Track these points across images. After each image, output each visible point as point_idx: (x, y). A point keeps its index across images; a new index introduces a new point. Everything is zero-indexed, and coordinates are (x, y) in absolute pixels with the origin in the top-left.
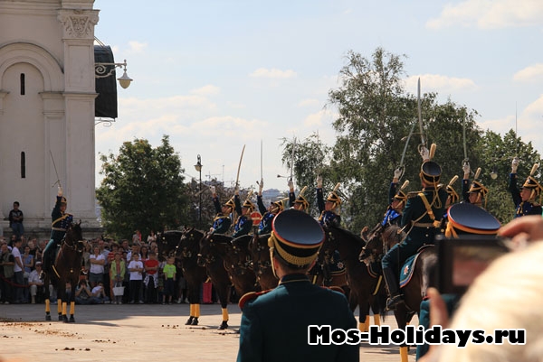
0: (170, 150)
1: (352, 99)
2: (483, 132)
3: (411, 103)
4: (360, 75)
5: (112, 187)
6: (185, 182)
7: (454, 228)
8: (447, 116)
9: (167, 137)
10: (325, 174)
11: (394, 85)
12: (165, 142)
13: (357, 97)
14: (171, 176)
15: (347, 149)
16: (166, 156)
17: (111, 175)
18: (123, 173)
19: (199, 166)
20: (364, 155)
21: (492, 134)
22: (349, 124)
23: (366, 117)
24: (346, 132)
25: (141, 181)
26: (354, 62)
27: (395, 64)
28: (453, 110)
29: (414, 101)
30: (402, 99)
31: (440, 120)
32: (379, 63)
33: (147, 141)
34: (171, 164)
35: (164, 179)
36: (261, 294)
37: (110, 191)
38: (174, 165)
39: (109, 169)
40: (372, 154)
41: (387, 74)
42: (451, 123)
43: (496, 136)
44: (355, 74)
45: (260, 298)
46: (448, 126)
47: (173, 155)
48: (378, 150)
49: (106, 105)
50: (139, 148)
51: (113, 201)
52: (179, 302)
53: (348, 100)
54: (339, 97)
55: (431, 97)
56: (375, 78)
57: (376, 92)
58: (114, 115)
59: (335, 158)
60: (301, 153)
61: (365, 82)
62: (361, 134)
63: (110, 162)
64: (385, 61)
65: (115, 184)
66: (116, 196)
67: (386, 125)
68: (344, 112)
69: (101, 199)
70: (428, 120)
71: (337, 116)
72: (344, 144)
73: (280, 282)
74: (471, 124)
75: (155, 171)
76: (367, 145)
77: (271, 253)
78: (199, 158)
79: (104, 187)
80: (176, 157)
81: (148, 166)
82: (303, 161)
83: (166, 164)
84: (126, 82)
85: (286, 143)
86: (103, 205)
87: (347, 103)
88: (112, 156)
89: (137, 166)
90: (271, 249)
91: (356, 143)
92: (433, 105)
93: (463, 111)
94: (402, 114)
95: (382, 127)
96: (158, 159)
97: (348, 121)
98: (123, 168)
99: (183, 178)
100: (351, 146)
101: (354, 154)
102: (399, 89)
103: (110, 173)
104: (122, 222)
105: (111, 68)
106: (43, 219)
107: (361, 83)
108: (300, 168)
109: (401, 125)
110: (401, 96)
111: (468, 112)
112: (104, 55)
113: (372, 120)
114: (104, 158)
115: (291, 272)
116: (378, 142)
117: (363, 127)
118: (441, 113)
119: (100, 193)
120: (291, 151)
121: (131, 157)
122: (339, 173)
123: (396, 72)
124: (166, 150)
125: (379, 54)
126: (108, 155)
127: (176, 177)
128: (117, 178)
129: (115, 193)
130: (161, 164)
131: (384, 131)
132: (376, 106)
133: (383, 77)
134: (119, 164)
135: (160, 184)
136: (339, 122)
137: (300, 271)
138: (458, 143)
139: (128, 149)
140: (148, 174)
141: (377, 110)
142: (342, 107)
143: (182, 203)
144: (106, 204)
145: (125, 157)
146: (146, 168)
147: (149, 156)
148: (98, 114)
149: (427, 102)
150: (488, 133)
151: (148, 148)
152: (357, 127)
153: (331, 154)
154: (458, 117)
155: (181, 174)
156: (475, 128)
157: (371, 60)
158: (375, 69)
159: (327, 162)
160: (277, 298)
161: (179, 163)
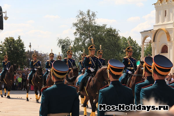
0: (21, 41)
1: (80, 26)
2: (121, 37)
3: (99, 27)
4: (83, 18)
6: (25, 51)
7: (110, 67)
8: (110, 31)
9: (20, 36)
11: (93, 21)
12: (19, 38)
13: (81, 25)
14: (21, 49)
15: (78, 42)
16: (19, 43)
18: (5, 48)
19: (30, 46)
20: (84, 44)
21: (124, 37)
22: (79, 34)
23: (85, 31)
24: (78, 36)
25: (11, 50)
26: (81, 14)
27: (94, 15)
28: (112, 30)
29: (100, 27)
30: (96, 26)
31: (108, 33)
32: (88, 14)
33: (13, 38)
34: (21, 45)
35: (19, 50)
36: (48, 87)
38: (22, 45)
40: (86, 43)
41: (91, 18)
43: (125, 38)
44: (81, 18)
45: (48, 89)
46: (110, 35)
47: (22, 42)
48: (88, 42)
50: (11, 39)
51: (2, 57)
52: (23, 90)
53: (79, 26)
54: (76, 25)
55: (105, 25)
56: (87, 19)
57: (88, 23)
58: (2, 29)
59: (74, 44)
60: (63, 42)
61: (84, 20)
62: (83, 37)
63: (1, 44)
64: (91, 14)
65: (3, 51)
66: (3, 55)
67: (91, 34)
68: (77, 30)
70: (104, 32)
71: (75, 31)
72: (77, 40)
73: (54, 84)
74: (117, 34)
75: (16, 47)
76: (85, 40)
77: (52, 74)
78: (30, 43)
80: (23, 43)
82: (64, 44)
83: (20, 45)
84: (6, 18)
85: (59, 39)
87: (78, 27)
88: (2, 42)
89: (10, 45)
90: (52, 72)
91: (81, 40)
92: (105, 28)
93: (115, 30)
94: (96, 31)
95: (89, 35)
96: (17, 43)
97: (78, 33)
99: (25, 50)
100: (80, 41)
101: (80, 43)
102: (95, 23)
103: (1, 48)
105: (1, 13)
107: (83, 20)
108: (63, 47)
109: (95, 34)
110: (96, 25)
111: (116, 31)
113: (86, 32)
115: (58, 80)
116: (88, 39)
117: (84, 34)
118: (108, 31)
120: (60, 42)
121: (8, 43)
122: (76, 49)
123: (94, 17)
124: (19, 40)
125: (89, 12)
127: (23, 49)
128: (3, 49)
130: (18, 45)
131: (90, 36)
132: (87, 28)
133: (90, 19)
134: (4, 45)
135: (17, 52)
136: (75, 33)
137: (61, 80)
138: (113, 40)
139: (7, 40)
140: (13, 48)
141: (88, 30)
142: (77, 28)
143: (24, 58)
145: (6, 42)
146: (13, 46)
147: (14, 42)
149: (103, 27)
150: (122, 37)
151: (14, 40)
152: (81, 34)
153: (73, 43)
154: (113, 32)
155: (24, 49)
156: (118, 35)
157: (86, 13)
158: (87, 16)
159: (72, 46)
160: (53, 89)
161: (23, 45)
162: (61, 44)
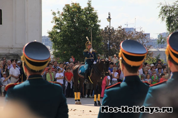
0: (92, 9)
5: (59, 31)
6: (100, 28)
9: (90, 2)
12: (89, 4)
14: (92, 24)
16: (90, 13)
17: (58, 24)
18: (65, 23)
19: (109, 19)
25: (75, 27)
33: (78, 4)
34: (92, 17)
35: (88, 26)
37: (57, 33)
38: (94, 18)
39: (57, 20)
47: (93, 12)
50: (74, 8)
51: (59, 39)
52: (86, 97)
60: (171, 11)
63: (58, 16)
65: (60, 29)
66: (61, 36)
69: (52, 38)
75: (83, 21)
78: (109, 14)
79: (54, 30)
80: (95, 13)
81: (78, 18)
82: (172, 16)
83: (90, 17)
86: (53, 41)
88: (59, 12)
89: (72, 18)
96: (84, 14)
98: (65, 19)
99: (99, 26)
103: (57, 22)
104: (64, 51)
106: (12, 48)
108: (170, 20)
114: (54, 14)
119: (52, 34)
121: (69, 13)
124: (90, 9)
126: (56, 12)
127: (95, 25)
128: (61, 25)
129: (60, 34)
130: (86, 17)
134: (63, 17)
135: (86, 29)
139: (68, 8)
140: (79, 23)
143: (99, 40)
144: (55, 40)
145: (66, 13)
146: (78, 20)
147: (80, 13)
151: (79, 8)
155: (98, 23)
161: (97, 17)
162: (166, 14)
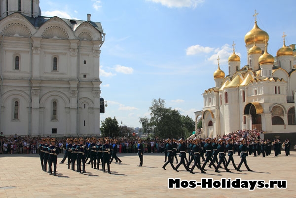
1: (154, 109)
2: (181, 116)
3: (166, 109)
5: (103, 128)
10: (148, 125)
14: (116, 125)
16: (115, 121)
17: (103, 125)
18: (106, 125)
19: (122, 123)
20: (157, 121)
21: (183, 116)
23: (157, 112)
24: (153, 116)
25: (109, 126)
26: (154, 101)
27: (163, 101)
28: (175, 111)
32: (160, 101)
33: (111, 118)
35: (114, 126)
38: (116, 123)
42: (175, 114)
44: (155, 103)
46: (174, 114)
48: (160, 119)
49: (102, 110)
50: (109, 119)
54: (151, 108)
56: (159, 105)
57: (159, 107)
58: (104, 112)
64: (161, 101)
66: (104, 130)
68: (152, 111)
70: (170, 113)
72: (153, 118)
74: (179, 114)
75: (113, 124)
76: (157, 118)
80: (117, 121)
81: (111, 123)
82: (144, 122)
84: (106, 105)
88: (103, 121)
89: (109, 123)
91: (155, 118)
93: (177, 111)
94: (165, 112)
96: (113, 121)
97: (153, 113)
101: (155, 120)
102: (164, 107)
105: (103, 103)
107: (156, 105)
108: (143, 123)
109: (164, 114)
112: (102, 100)
117: (157, 114)
118: (173, 112)
119: (101, 129)
120: (142, 120)
122: (151, 124)
123: (163, 103)
124: (115, 119)
125: (160, 99)
131: (161, 115)
132: (159, 110)
133: (161, 104)
134: (105, 123)
136: (151, 114)
138: (176, 118)
139: (107, 119)
140: (111, 125)
143: (118, 131)
144: (102, 131)
145: (106, 121)
147: (111, 121)
148: (100, 112)
149: (170, 109)
152: (155, 115)
153: (150, 120)
155: (118, 125)
157: (158, 100)
159: (149, 122)
